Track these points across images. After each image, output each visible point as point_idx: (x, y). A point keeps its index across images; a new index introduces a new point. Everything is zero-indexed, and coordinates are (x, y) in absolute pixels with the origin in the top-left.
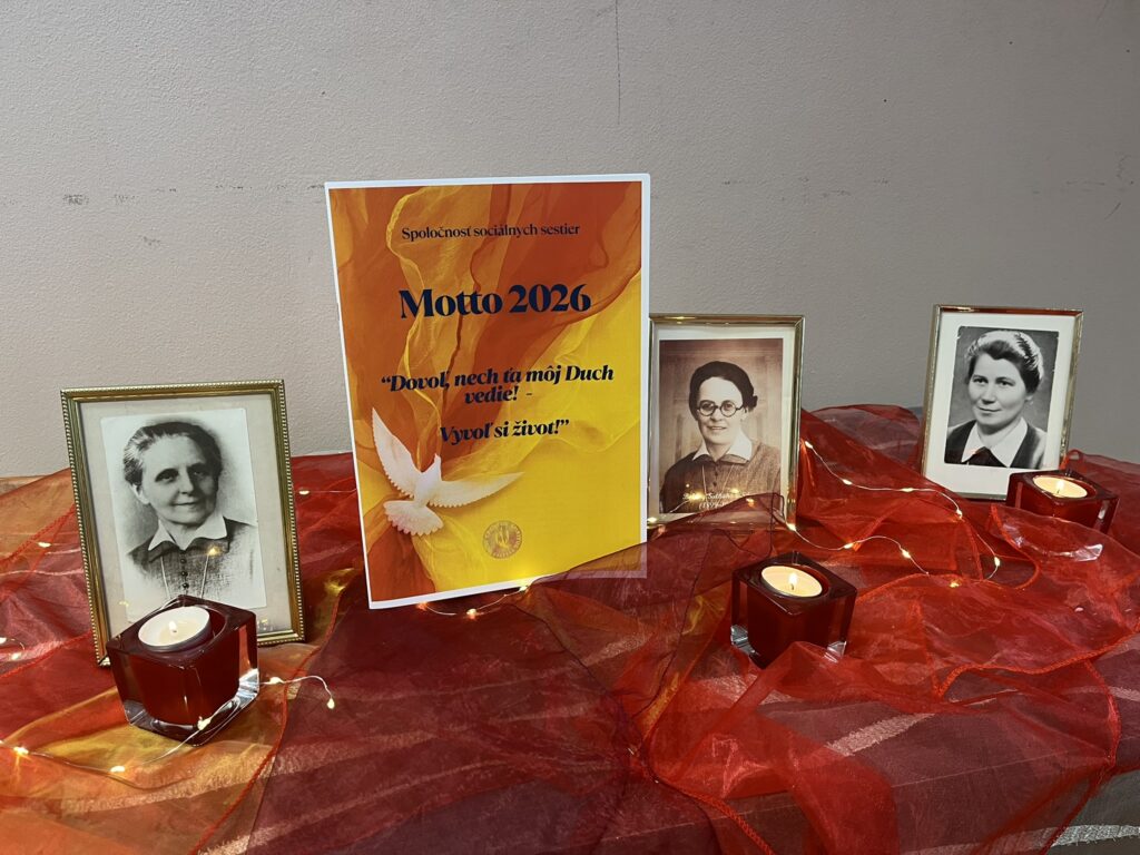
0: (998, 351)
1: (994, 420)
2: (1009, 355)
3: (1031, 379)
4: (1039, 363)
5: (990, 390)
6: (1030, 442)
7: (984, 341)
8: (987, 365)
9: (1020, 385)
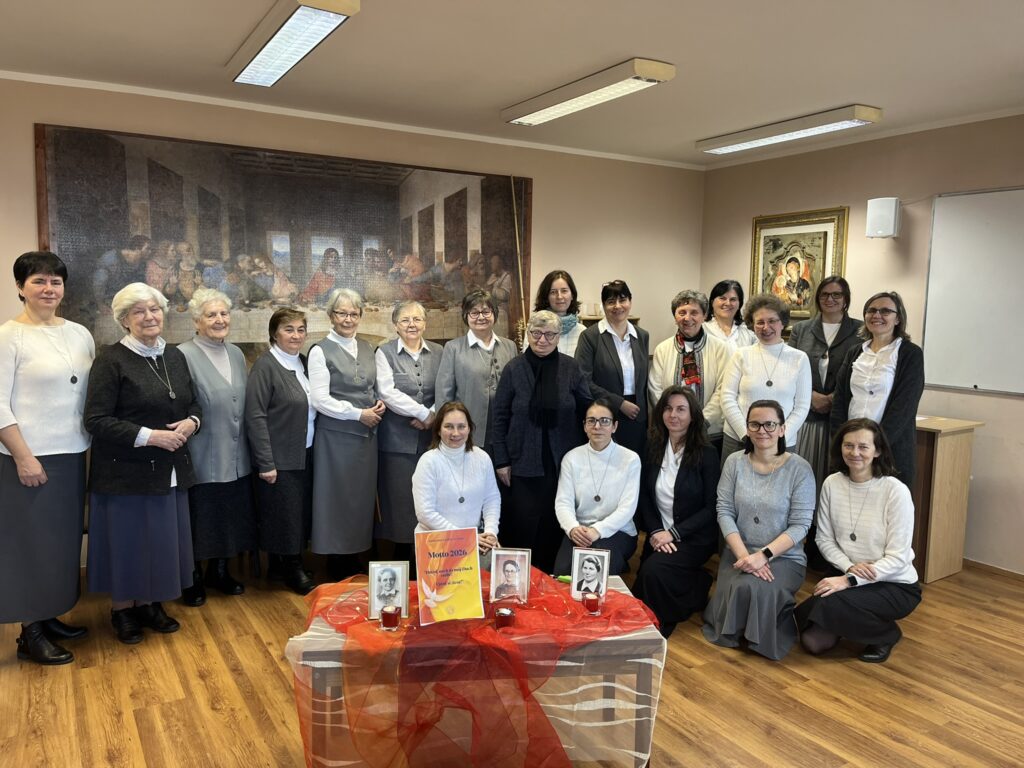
0: (589, 560)
1: (590, 579)
2: (593, 562)
3: (598, 568)
4: (600, 564)
5: (588, 571)
6: (598, 586)
7: (587, 557)
8: (587, 564)
9: (596, 570)
